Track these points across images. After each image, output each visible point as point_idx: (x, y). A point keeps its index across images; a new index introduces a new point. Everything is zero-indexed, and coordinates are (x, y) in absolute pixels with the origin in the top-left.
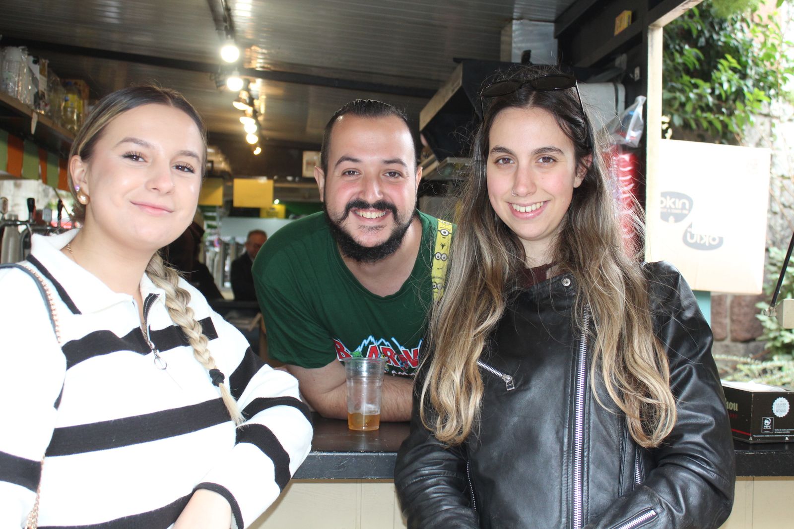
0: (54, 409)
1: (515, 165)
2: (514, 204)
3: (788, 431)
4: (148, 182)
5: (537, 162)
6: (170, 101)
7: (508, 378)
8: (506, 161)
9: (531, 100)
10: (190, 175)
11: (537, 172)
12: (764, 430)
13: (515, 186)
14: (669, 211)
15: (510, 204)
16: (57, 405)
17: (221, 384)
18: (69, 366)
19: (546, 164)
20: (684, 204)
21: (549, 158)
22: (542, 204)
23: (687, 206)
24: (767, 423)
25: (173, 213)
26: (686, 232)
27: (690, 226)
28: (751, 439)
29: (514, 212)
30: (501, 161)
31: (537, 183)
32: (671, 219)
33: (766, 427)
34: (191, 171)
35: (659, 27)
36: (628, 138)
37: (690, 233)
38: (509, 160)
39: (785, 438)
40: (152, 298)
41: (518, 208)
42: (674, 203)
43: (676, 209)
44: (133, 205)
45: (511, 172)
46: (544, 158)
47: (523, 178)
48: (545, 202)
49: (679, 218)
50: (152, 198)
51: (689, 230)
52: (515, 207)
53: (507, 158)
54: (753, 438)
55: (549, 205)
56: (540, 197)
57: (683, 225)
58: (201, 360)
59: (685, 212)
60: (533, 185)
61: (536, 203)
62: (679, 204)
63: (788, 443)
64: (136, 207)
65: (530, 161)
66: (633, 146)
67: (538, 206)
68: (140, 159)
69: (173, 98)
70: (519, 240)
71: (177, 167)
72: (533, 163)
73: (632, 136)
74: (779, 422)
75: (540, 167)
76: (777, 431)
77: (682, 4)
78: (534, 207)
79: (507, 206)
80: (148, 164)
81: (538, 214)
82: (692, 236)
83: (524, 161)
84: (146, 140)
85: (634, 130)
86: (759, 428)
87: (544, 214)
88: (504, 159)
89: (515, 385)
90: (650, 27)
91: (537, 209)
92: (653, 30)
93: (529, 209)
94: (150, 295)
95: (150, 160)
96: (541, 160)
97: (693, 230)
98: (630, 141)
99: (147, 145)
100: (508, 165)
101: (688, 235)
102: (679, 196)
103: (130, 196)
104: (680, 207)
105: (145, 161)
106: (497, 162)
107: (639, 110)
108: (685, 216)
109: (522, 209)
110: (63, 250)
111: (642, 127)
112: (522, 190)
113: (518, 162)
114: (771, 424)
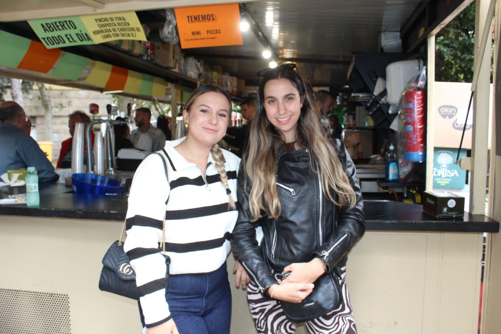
0: (165, 204)
1: (277, 103)
2: (279, 118)
3: (455, 213)
4: (209, 121)
5: (286, 100)
6: (218, 90)
7: (291, 190)
8: (273, 101)
9: (280, 76)
10: (224, 118)
11: (287, 104)
12: (444, 213)
13: (279, 111)
14: (446, 114)
15: (277, 119)
16: (166, 203)
17: (229, 194)
18: (171, 189)
19: (289, 101)
20: (453, 111)
21: (290, 98)
22: (290, 117)
23: (455, 111)
24: (445, 210)
25: (218, 132)
26: (454, 123)
27: (456, 120)
28: (437, 216)
29: (279, 122)
30: (271, 102)
31: (287, 109)
32: (447, 117)
33: (444, 211)
34: (225, 116)
35: (433, 35)
36: (419, 85)
37: (456, 123)
38: (274, 101)
39: (453, 216)
40: (210, 163)
41: (281, 120)
42: (449, 110)
43: (449, 113)
44: (203, 129)
45: (276, 105)
46: (288, 98)
47: (281, 107)
48: (291, 116)
49: (451, 117)
50: (210, 126)
51: (456, 122)
52: (279, 119)
53: (273, 100)
54: (439, 216)
55: (293, 117)
56: (289, 114)
57: (453, 120)
58: (224, 185)
59: (454, 114)
60: (286, 109)
61: (287, 117)
62: (451, 110)
63: (454, 218)
64: (204, 129)
65: (283, 100)
66: (421, 88)
67: (288, 118)
68: (206, 112)
69: (219, 89)
70: (281, 132)
71: (220, 115)
72: (284, 101)
73: (421, 83)
74: (450, 210)
75: (287, 102)
76: (450, 213)
77: (438, 26)
78: (287, 119)
79: (276, 119)
80: (209, 114)
81: (289, 121)
82: (457, 124)
83: (280, 101)
84: (209, 105)
85: (422, 81)
86: (441, 212)
87: (291, 121)
88: (272, 101)
89: (295, 192)
90: (429, 35)
91: (288, 119)
92: (430, 37)
93: (285, 120)
94: (210, 162)
95: (210, 112)
96: (287, 99)
97: (458, 122)
98: (420, 86)
99: (209, 107)
100: (273, 103)
101: (455, 125)
102: (451, 107)
103: (202, 125)
104: (452, 111)
105: (208, 113)
106: (269, 102)
107: (424, 72)
108: (453, 116)
109: (282, 120)
110: (175, 147)
111: (426, 79)
112: (282, 112)
113: (278, 101)
114: (447, 210)
